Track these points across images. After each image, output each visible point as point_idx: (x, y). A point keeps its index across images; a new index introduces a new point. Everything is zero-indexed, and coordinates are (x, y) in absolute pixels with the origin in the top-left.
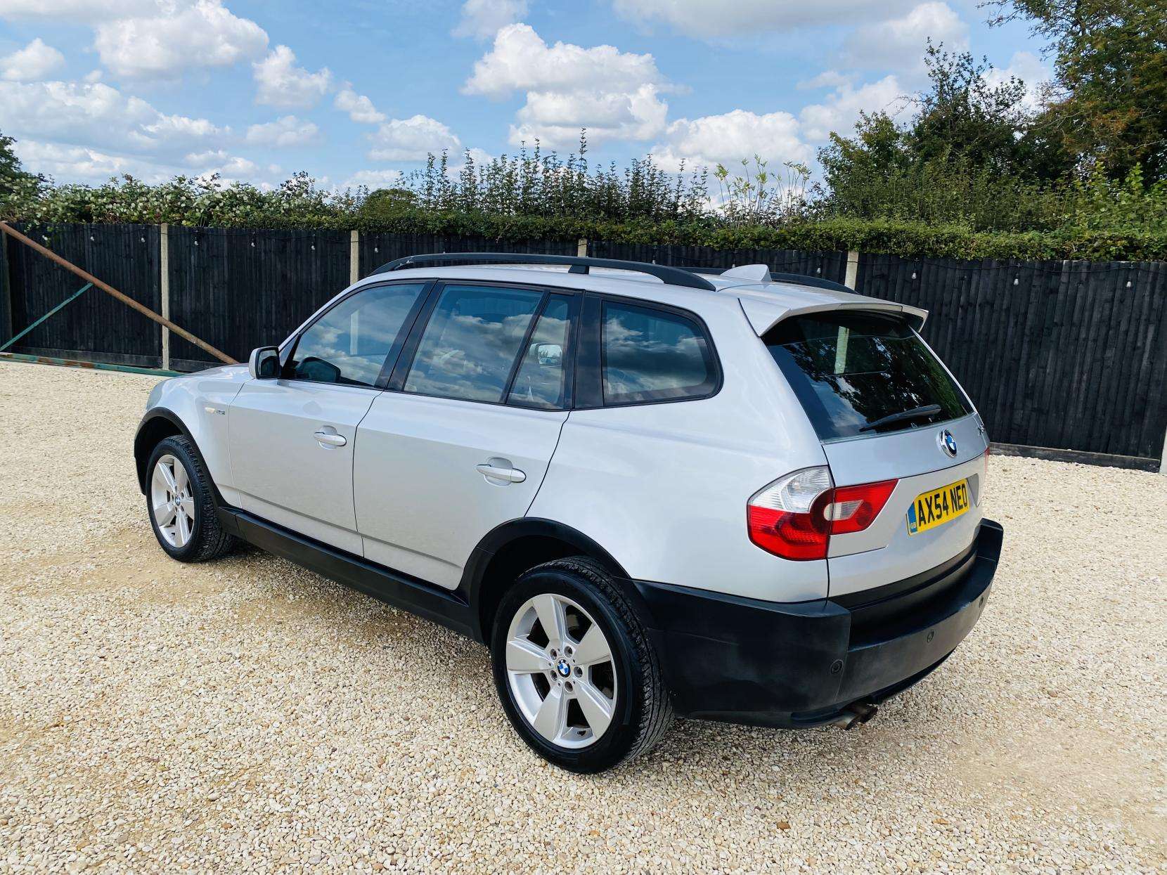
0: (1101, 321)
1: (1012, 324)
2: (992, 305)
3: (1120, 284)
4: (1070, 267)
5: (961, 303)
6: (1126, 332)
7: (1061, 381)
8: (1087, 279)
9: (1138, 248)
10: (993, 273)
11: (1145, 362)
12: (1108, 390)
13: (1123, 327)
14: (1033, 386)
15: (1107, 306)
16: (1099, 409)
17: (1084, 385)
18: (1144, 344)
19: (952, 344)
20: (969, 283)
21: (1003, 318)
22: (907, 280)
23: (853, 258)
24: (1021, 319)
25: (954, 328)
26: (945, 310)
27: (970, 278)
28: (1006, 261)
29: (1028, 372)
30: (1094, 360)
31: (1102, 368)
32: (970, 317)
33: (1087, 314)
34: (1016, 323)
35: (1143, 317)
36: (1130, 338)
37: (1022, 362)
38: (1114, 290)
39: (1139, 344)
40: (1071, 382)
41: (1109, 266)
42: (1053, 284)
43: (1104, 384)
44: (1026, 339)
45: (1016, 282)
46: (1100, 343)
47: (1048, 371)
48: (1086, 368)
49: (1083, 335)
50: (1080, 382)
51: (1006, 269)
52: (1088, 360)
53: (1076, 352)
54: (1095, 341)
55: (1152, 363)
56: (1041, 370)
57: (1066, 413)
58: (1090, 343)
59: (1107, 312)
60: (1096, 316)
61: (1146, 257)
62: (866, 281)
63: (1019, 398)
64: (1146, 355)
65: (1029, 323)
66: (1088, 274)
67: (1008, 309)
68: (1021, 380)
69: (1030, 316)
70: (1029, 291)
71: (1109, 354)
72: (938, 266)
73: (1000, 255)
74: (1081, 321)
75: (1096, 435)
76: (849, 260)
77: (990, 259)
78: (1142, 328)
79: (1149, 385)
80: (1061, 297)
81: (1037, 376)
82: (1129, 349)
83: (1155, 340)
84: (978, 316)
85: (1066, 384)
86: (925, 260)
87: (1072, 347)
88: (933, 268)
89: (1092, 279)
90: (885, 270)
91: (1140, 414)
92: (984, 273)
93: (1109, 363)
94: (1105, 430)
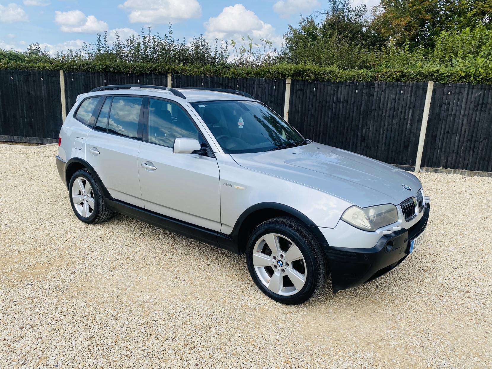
0: (391, 108)
1: (355, 110)
2: (347, 102)
3: (398, 92)
4: (378, 84)
5: (334, 101)
6: (401, 112)
7: (376, 134)
8: (385, 90)
9: (405, 76)
10: (347, 87)
11: (409, 125)
12: (394, 138)
13: (400, 110)
14: (365, 137)
15: (393, 101)
16: (391, 146)
17: (385, 135)
18: (408, 117)
19: (331, 119)
20: (338, 92)
21: (352, 107)
22: (312, 91)
23: (288, 81)
24: (359, 108)
25: (332, 112)
26: (327, 104)
27: (338, 90)
28: (352, 82)
29: (362, 131)
30: (388, 125)
31: (392, 128)
32: (338, 107)
33: (385, 105)
34: (357, 109)
35: (408, 106)
36: (403, 115)
37: (360, 126)
38: (396, 94)
39: (406, 117)
40: (379, 134)
41: (394, 84)
42: (371, 92)
43: (393, 135)
44: (361, 116)
45: (357, 91)
46: (391, 118)
47: (370, 130)
48: (386, 128)
49: (384, 114)
50: (383, 134)
51: (353, 86)
52: (386, 124)
53: (381, 122)
54: (389, 116)
55: (411, 125)
56: (368, 129)
57: (378, 148)
58: (387, 117)
59: (393, 104)
60: (389, 106)
61: (408, 80)
62: (294, 92)
63: (359, 142)
64: (409, 122)
65: (362, 109)
66: (386, 87)
67: (354, 103)
68: (359, 134)
69: (363, 106)
70: (362, 96)
71: (394, 122)
72: (324, 85)
73: (350, 79)
74: (383, 107)
75: (390, 156)
76: (287, 83)
77: (346, 81)
78: (407, 110)
79: (410, 135)
80: (375, 97)
81: (366, 132)
82: (402, 120)
83: (412, 116)
84: (341, 107)
85: (378, 136)
86: (319, 82)
87: (380, 119)
88: (322, 86)
89: (387, 90)
90: (302, 87)
91: (407, 147)
92: (343, 87)
93: (394, 126)
94: (393, 154)
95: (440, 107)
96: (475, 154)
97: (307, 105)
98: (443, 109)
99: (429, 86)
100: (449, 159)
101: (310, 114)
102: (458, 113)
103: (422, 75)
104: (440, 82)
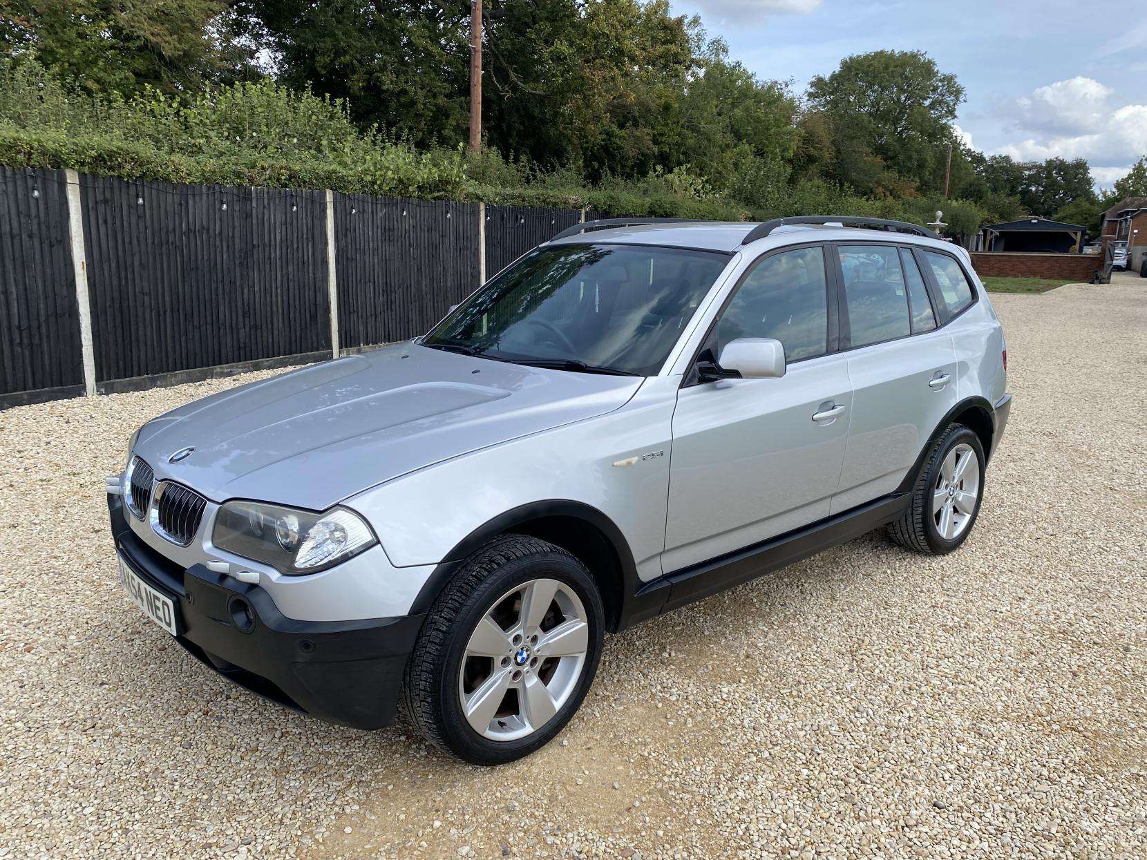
0: (281, 241)
1: (225, 249)
2: (208, 230)
3: (289, 209)
4: (257, 193)
5: (184, 230)
6: (298, 247)
7: (265, 297)
8: (269, 204)
9: (294, 177)
10: (204, 198)
11: (311, 274)
12: (294, 301)
13: (295, 246)
14: (248, 305)
15: (283, 227)
16: (292, 317)
17: (279, 299)
18: (308, 258)
19: (182, 272)
20: (187, 207)
21: (218, 243)
22: (133, 207)
23: (72, 178)
24: (231, 243)
25: (182, 256)
26: (171, 237)
27: (187, 203)
28: (211, 184)
29: (243, 294)
30: (282, 277)
31: (288, 282)
32: (193, 244)
33: (272, 235)
34: (228, 247)
36: (300, 254)
37: (238, 284)
38: (287, 214)
39: (306, 258)
40: (271, 297)
41: (280, 193)
42: (248, 208)
43: (291, 296)
44: (237, 262)
45: (225, 206)
46: (284, 260)
47: (255, 289)
48: (279, 283)
49: (273, 255)
50: (276, 296)
51: (215, 194)
52: (279, 276)
53: (270, 270)
54: (281, 258)
55: (314, 274)
56: (251, 289)
57: (272, 326)
58: (278, 261)
59: (284, 232)
60: (278, 237)
62: (90, 206)
63: (240, 318)
64: (310, 268)
65: (237, 247)
66: (269, 199)
67: (221, 233)
68: (239, 300)
69: (237, 240)
70: (234, 216)
71: (290, 268)
72: (158, 190)
73: (207, 180)
74: (270, 241)
75: (293, 339)
76: (68, 181)
77: (201, 183)
78: (305, 245)
79: (315, 292)
80: (254, 221)
81: (249, 296)
82: (301, 264)
83: (313, 254)
84: (199, 243)
85: (268, 299)
86: (146, 183)
87: (268, 266)
88: (154, 192)
89: (272, 204)
90: (108, 195)
91: (314, 317)
92: (197, 198)
93: (291, 276)
94: (298, 334)
95: (346, 236)
96: (394, 313)
97: (127, 240)
98: (349, 241)
99: (328, 199)
100: (369, 328)
101: (136, 263)
102: (366, 247)
103: (318, 177)
104: (340, 191)
